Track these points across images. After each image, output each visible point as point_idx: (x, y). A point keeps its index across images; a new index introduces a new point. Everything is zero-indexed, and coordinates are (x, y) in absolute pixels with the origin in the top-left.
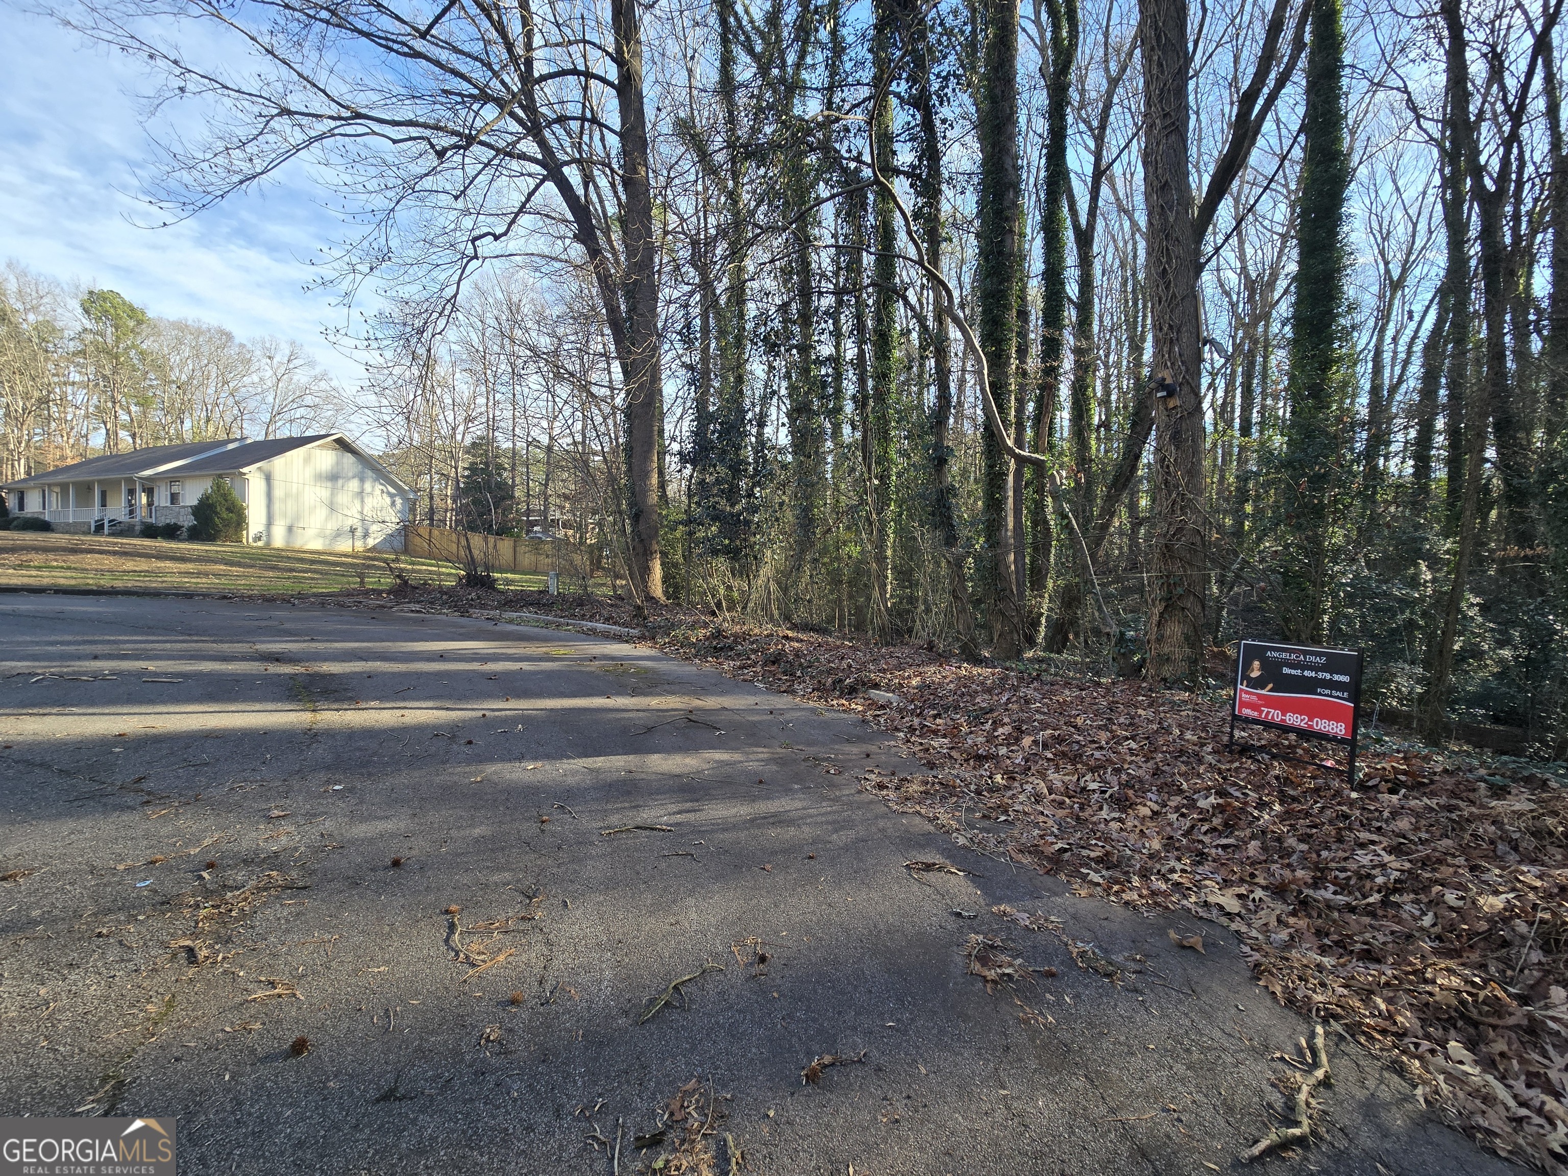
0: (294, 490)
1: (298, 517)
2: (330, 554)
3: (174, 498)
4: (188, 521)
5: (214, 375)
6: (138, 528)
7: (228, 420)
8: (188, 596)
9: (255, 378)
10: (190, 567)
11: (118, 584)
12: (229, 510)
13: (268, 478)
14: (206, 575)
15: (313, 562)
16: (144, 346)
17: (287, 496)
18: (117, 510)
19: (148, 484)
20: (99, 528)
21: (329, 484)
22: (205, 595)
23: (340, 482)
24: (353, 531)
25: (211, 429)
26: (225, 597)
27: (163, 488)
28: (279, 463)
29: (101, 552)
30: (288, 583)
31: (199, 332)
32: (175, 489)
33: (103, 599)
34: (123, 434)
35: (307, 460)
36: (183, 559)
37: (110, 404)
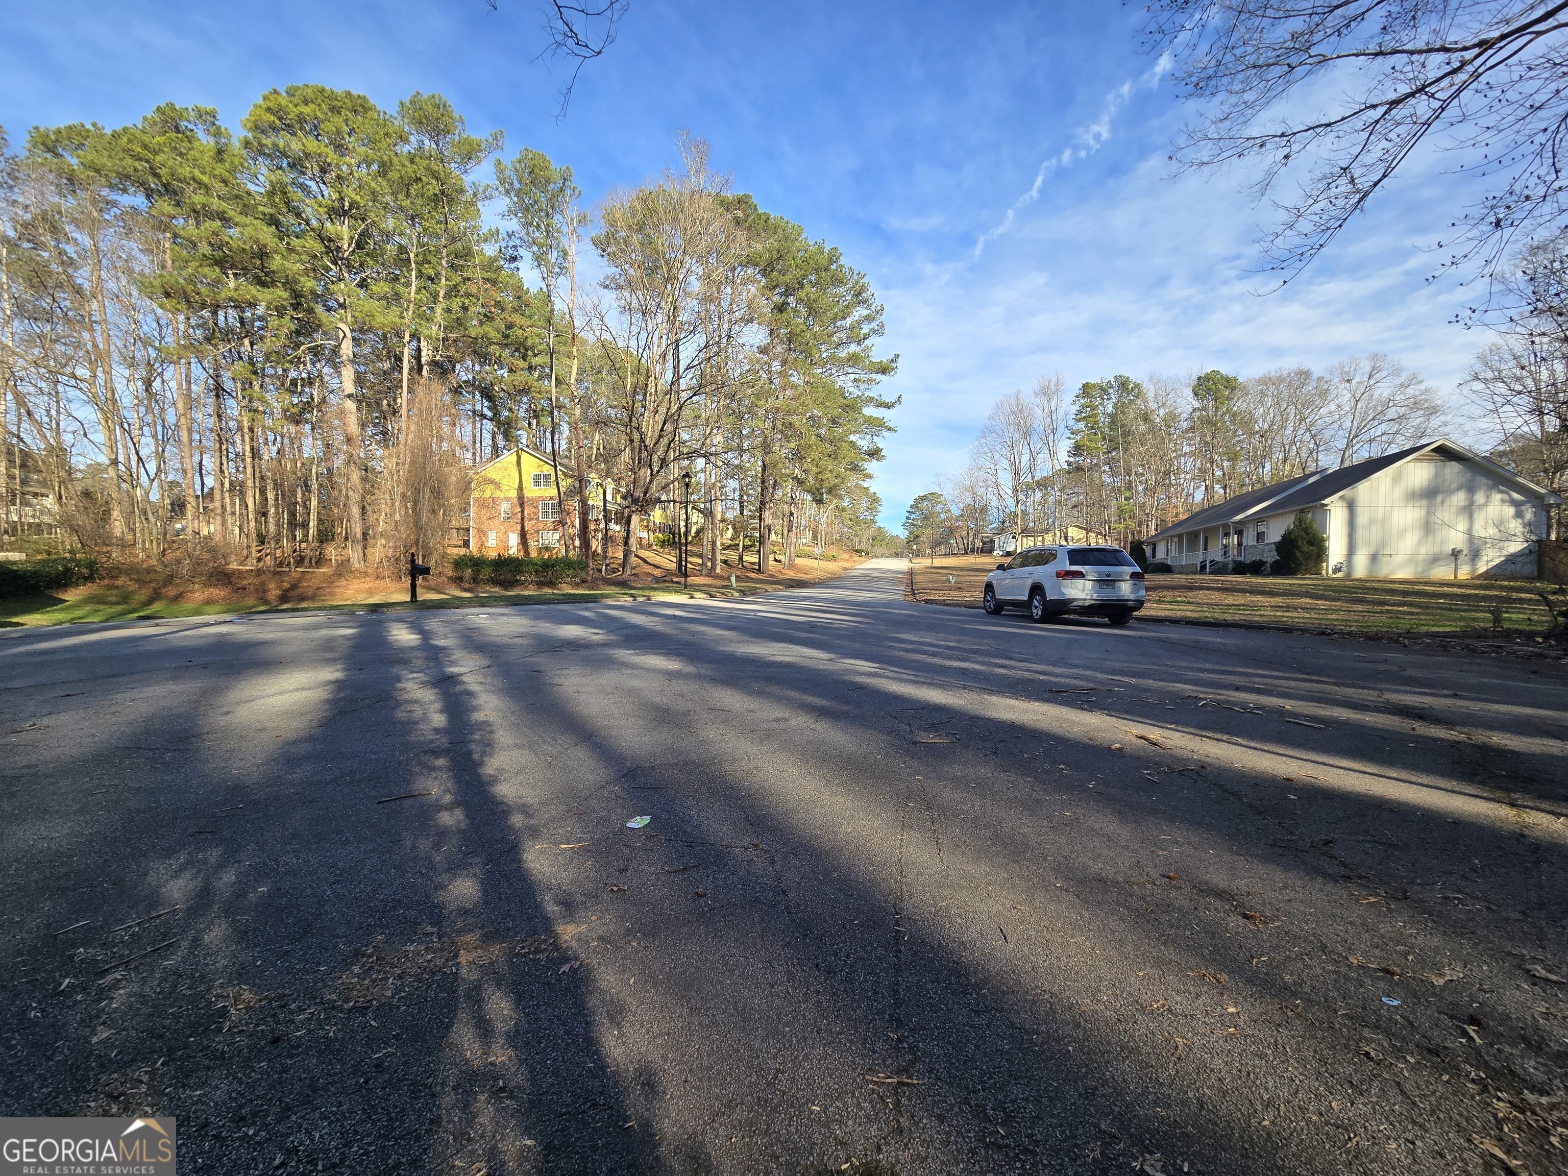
0: (1380, 515)
1: (1383, 544)
2: (1426, 583)
3: (1260, 536)
4: (1271, 556)
5: (1292, 416)
6: (1230, 566)
7: (1304, 455)
8: (1287, 630)
9: (1332, 407)
10: (1278, 600)
11: (1228, 617)
12: (1310, 543)
13: (1351, 506)
14: (1295, 608)
15: (1406, 593)
16: (1235, 409)
17: (1372, 522)
18: (1215, 553)
19: (1239, 527)
20: (1203, 567)
21: (1424, 502)
22: (1304, 631)
23: (1439, 498)
24: (1455, 554)
25: (1288, 468)
26: (1323, 633)
27: (1251, 530)
28: (1363, 489)
29: (1209, 589)
30: (1384, 618)
31: (1281, 379)
32: (1262, 529)
33: (1221, 631)
34: (1217, 487)
35: (1396, 480)
36: (1271, 594)
37: (1209, 465)
